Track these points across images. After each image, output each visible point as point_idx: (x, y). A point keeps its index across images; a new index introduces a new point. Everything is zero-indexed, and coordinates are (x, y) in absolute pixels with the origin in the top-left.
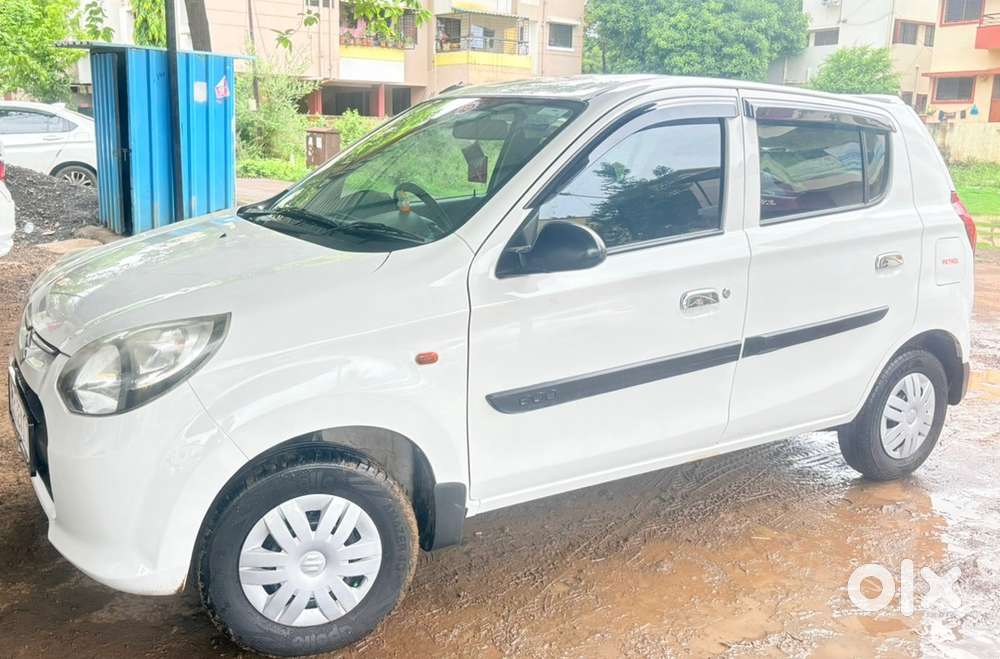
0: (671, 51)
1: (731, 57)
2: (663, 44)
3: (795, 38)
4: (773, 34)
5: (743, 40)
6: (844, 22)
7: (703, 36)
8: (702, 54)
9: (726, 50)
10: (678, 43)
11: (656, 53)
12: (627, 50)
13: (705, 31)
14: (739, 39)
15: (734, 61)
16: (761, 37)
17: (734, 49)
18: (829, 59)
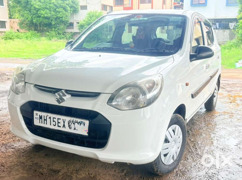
0: (40, 9)
1: (59, 12)
2: (37, 7)
3: (76, 7)
4: (70, 6)
5: (62, 7)
6: (88, 3)
7: (50, 5)
8: (50, 11)
9: (57, 10)
10: (42, 7)
11: (35, 10)
12: (24, 8)
13: (50, 3)
14: (61, 7)
15: (60, 13)
16: (68, 6)
17: (60, 10)
18: (87, 14)
